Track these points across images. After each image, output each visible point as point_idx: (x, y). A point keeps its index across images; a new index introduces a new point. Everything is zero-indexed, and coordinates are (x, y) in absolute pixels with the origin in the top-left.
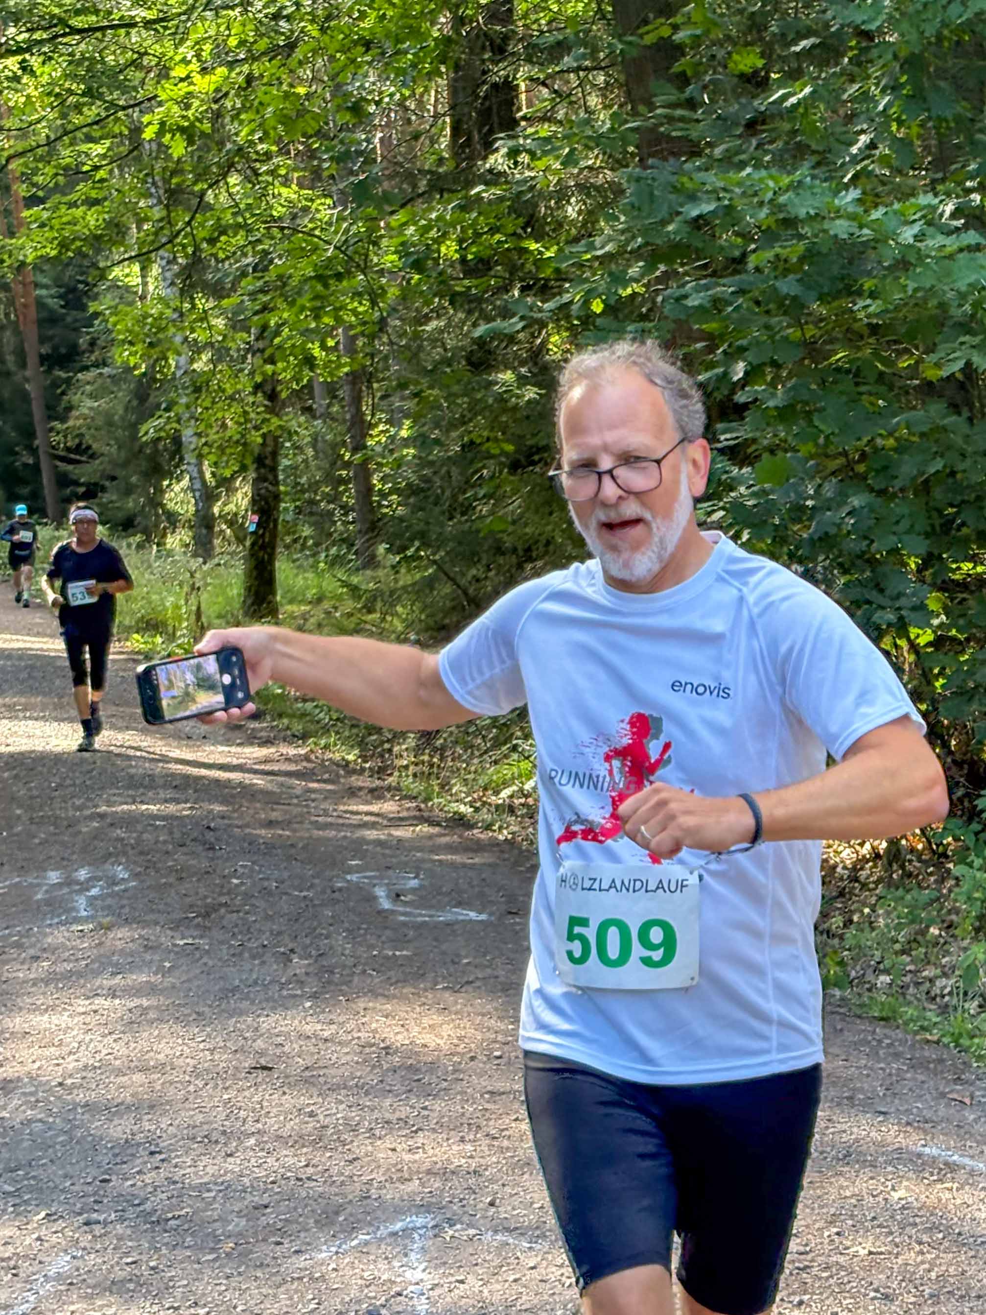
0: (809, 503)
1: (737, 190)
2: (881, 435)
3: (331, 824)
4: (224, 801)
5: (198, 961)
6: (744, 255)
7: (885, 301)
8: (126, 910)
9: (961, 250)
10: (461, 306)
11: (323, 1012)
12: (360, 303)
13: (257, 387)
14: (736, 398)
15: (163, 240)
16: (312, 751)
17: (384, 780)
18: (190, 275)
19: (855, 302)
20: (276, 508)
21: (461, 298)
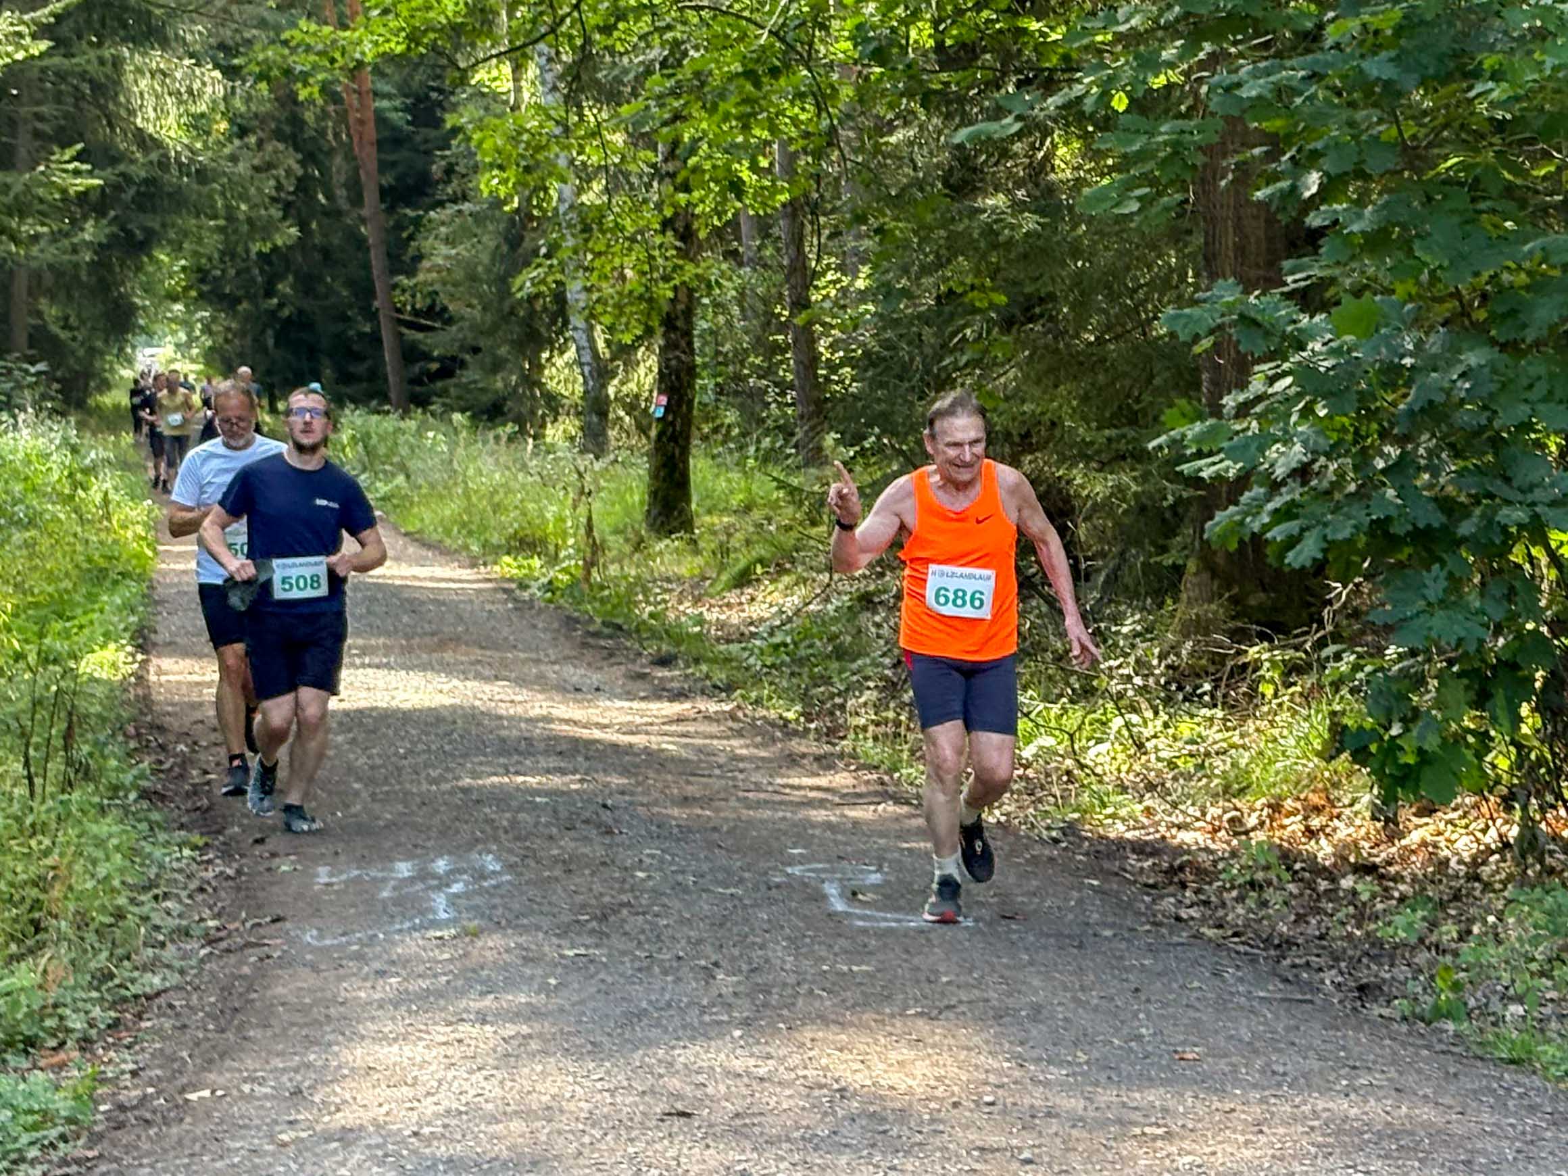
0: (1408, 361)
2: (1508, 268)
3: (766, 802)
4: (625, 771)
5: (592, 977)
6: (1320, 27)
7: (1512, 84)
8: (500, 911)
10: (937, 108)
11: (758, 1043)
12: (803, 109)
13: (666, 224)
14: (1308, 220)
15: (543, 30)
16: (739, 707)
17: (834, 745)
18: (577, 78)
19: (1470, 88)
20: (691, 386)
21: (936, 98)
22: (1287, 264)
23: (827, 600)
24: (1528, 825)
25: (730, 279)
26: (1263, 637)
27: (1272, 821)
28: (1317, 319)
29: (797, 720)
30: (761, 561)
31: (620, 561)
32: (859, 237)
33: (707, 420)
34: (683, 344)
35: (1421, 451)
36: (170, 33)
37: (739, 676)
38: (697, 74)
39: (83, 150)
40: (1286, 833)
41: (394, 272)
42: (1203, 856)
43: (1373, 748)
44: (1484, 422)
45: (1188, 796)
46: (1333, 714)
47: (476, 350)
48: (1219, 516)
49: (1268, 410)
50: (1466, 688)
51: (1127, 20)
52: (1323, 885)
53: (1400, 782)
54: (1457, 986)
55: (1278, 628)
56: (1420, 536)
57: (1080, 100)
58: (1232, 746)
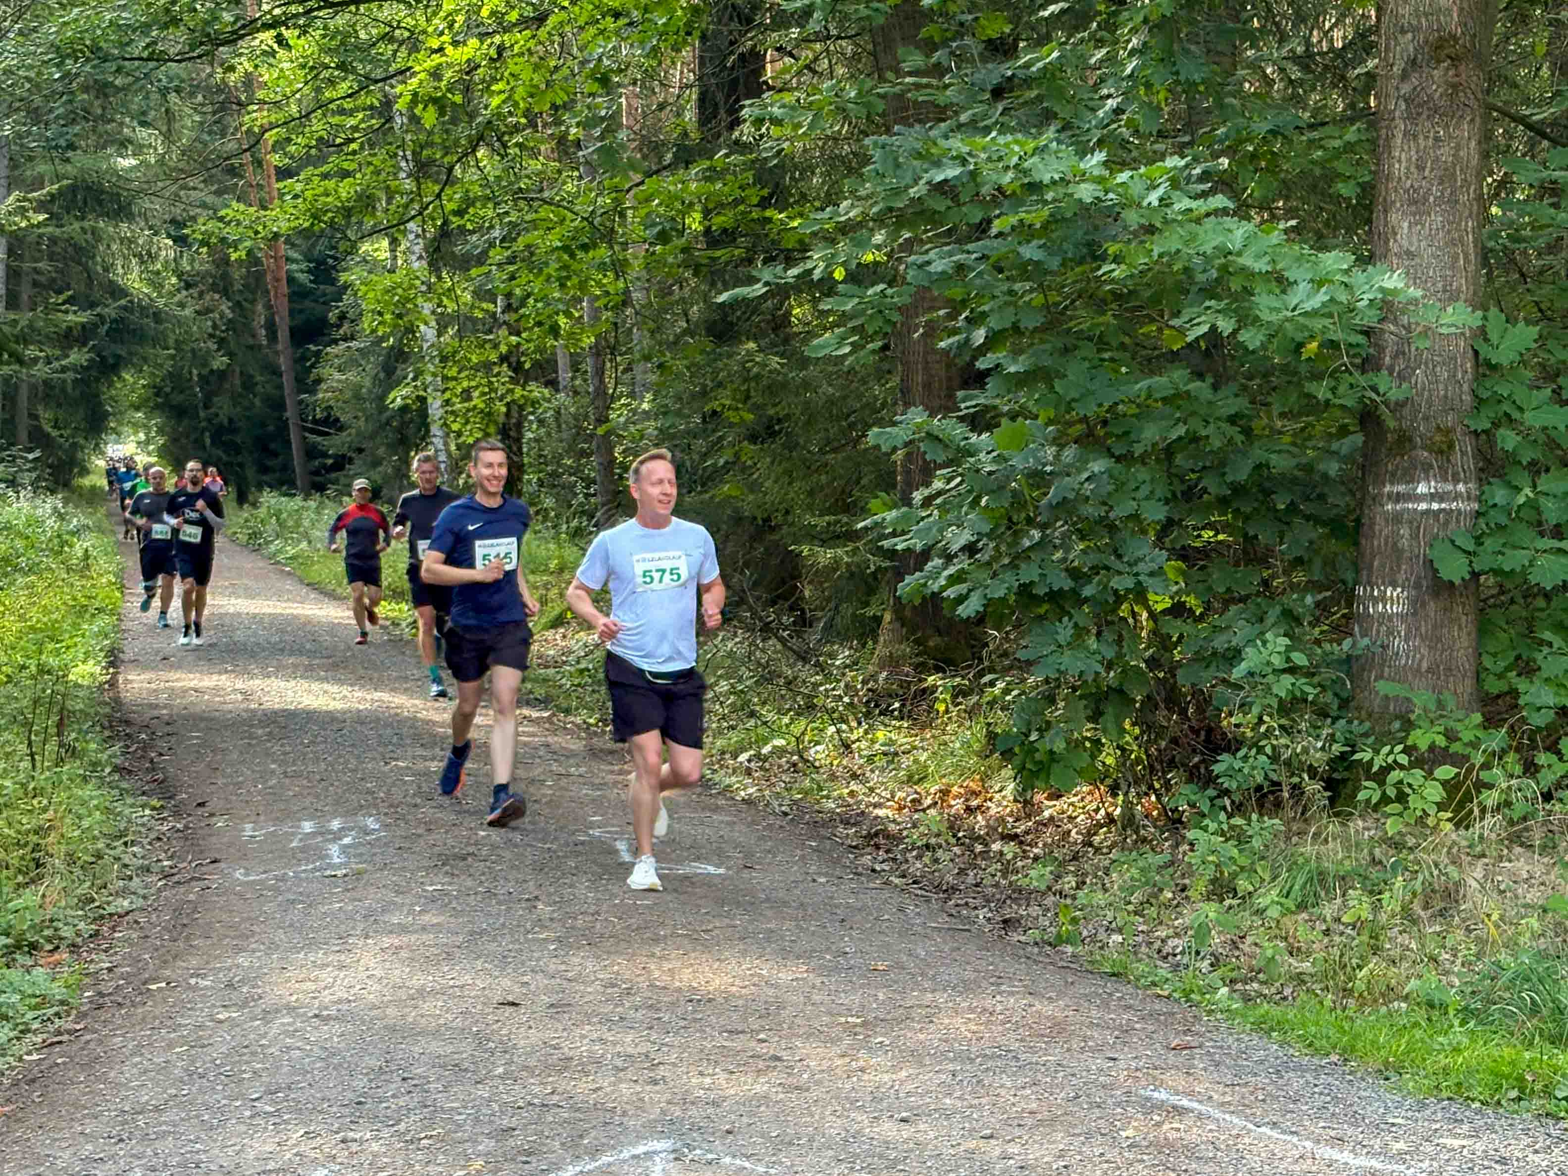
0: (1048, 468)
1: (983, 156)
3: (574, 783)
5: (446, 906)
6: (989, 222)
7: (1130, 265)
8: (379, 858)
9: (1208, 215)
10: (705, 277)
11: (568, 954)
12: (605, 276)
13: (503, 359)
14: (977, 364)
15: (413, 213)
16: (554, 714)
18: (437, 249)
19: (1099, 268)
20: (520, 479)
21: (704, 270)
22: (960, 394)
24: (1128, 806)
25: (549, 401)
26: (938, 669)
27: (943, 801)
28: (983, 436)
29: (596, 725)
32: (645, 372)
34: (515, 449)
35: (1057, 534)
36: (135, 209)
37: (554, 692)
38: (528, 247)
39: (71, 297)
40: (953, 811)
41: (300, 391)
42: (892, 827)
43: (1017, 750)
44: (1103, 513)
45: (883, 783)
46: (989, 724)
47: (360, 451)
48: (908, 579)
49: (944, 503)
50: (1086, 707)
51: (847, 213)
52: (979, 848)
53: (1035, 774)
54: (1074, 921)
55: (950, 662)
56: (1054, 596)
57: (810, 272)
58: (915, 748)
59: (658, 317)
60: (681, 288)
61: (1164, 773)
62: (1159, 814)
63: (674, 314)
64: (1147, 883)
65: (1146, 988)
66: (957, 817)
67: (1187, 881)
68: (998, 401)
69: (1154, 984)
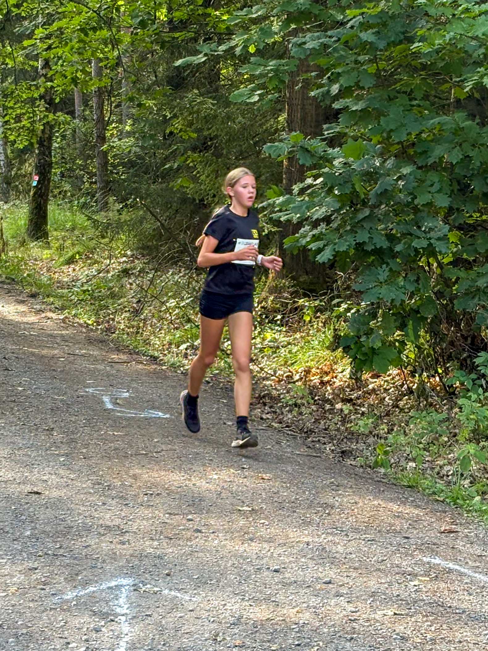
3: (77, 359)
4: (14, 343)
7: (431, 44)
11: (71, 464)
13: (41, 97)
14: (333, 105)
16: (66, 317)
17: (110, 336)
20: (50, 172)
21: (167, 45)
22: (325, 126)
23: (108, 272)
24: (422, 383)
25: (69, 124)
26: (305, 295)
27: (306, 377)
28: (336, 150)
29: (93, 324)
30: (78, 253)
31: (15, 251)
32: (129, 107)
33: (56, 187)
37: (67, 304)
38: (60, 29)
40: (312, 384)
42: (274, 392)
43: (352, 347)
44: (410, 200)
45: (269, 365)
46: (336, 330)
49: (313, 192)
50: (395, 321)
51: (256, 12)
52: (328, 407)
53: (364, 362)
54: (386, 453)
55: (311, 291)
56: (378, 252)
57: (232, 48)
58: (289, 344)
59: (137, 73)
60: (153, 55)
61: (444, 363)
62: (441, 389)
63: (148, 72)
64: (432, 431)
65: (430, 495)
66: (314, 387)
67: (457, 431)
68: (347, 130)
69: (434, 493)
